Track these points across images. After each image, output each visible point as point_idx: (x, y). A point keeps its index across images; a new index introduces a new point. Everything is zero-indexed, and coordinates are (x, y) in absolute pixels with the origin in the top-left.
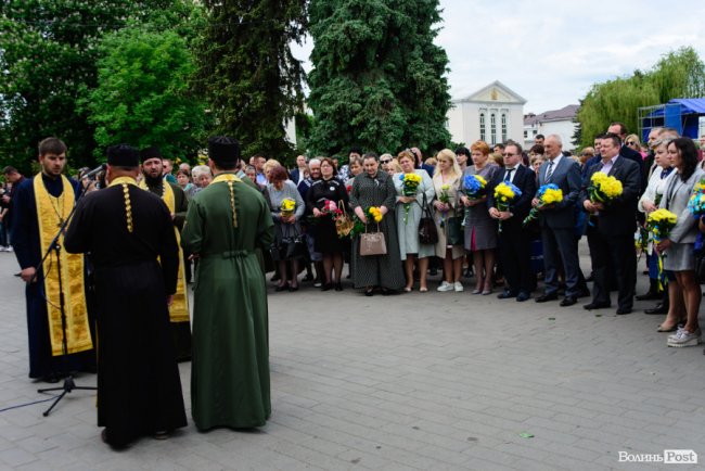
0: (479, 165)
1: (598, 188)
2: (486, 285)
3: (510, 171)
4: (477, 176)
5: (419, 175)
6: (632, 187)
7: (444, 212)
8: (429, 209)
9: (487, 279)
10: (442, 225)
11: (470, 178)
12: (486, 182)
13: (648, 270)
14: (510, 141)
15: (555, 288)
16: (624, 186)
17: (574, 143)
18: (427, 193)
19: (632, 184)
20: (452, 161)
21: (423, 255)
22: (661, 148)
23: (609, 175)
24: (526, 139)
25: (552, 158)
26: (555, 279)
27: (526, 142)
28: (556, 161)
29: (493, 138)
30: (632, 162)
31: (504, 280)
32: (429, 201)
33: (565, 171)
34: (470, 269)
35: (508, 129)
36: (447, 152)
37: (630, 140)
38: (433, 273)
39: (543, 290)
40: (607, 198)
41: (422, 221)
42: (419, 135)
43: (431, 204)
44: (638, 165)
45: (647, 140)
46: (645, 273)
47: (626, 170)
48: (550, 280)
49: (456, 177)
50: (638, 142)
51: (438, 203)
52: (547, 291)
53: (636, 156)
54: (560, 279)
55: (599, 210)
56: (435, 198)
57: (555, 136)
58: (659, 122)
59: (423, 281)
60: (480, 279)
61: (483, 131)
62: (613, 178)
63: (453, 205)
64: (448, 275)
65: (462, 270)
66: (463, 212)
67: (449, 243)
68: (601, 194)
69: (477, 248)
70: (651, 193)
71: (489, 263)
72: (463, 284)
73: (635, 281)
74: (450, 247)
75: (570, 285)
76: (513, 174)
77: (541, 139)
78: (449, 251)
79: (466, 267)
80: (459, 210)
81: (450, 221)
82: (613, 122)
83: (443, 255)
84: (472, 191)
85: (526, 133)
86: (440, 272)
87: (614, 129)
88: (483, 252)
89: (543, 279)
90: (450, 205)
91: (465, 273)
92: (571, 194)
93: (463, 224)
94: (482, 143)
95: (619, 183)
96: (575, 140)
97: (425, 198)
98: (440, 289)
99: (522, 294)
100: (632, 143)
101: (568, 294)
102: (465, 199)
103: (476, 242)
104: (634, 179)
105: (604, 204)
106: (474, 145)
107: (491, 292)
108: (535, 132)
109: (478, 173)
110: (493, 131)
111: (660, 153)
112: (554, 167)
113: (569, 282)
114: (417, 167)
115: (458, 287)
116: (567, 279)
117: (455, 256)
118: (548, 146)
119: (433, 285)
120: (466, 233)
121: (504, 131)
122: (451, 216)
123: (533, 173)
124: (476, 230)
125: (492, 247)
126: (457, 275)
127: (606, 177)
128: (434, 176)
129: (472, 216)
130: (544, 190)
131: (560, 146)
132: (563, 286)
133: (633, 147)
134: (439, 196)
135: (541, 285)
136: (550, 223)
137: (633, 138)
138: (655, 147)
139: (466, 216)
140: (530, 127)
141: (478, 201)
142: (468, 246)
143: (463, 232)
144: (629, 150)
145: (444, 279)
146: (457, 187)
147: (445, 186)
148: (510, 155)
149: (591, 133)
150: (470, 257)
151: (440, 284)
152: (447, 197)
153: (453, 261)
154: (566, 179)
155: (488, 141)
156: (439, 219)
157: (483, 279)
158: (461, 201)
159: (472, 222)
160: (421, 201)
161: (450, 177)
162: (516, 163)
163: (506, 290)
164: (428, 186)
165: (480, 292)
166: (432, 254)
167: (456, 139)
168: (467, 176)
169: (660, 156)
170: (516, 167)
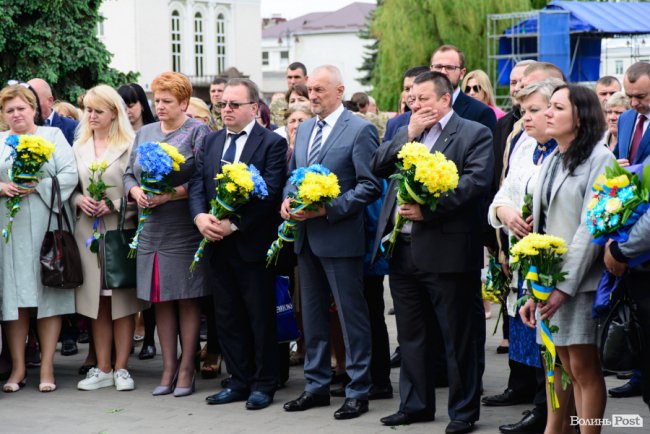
0: (170, 122)
1: (411, 177)
2: (182, 374)
3: (235, 137)
4: (165, 146)
5: (45, 140)
6: (476, 176)
7: (97, 219)
8: (64, 213)
9: (185, 363)
10: (95, 247)
11: (151, 148)
12: (182, 159)
13: (506, 343)
14: (234, 70)
15: (324, 382)
16: (461, 173)
17: (366, 81)
18: (61, 178)
19: (475, 170)
20: (114, 110)
21: (47, 310)
22: (535, 101)
23: (433, 151)
24: (266, 69)
25: (324, 114)
26: (325, 361)
27: (267, 75)
28: (332, 120)
29: (199, 63)
30: (479, 126)
31: (221, 364)
32: (65, 196)
33: (348, 141)
34: (149, 340)
35: (229, 45)
36: (105, 93)
37: (472, 83)
38: (68, 350)
39: (300, 385)
40: (429, 196)
41: (49, 235)
42: (39, 50)
43: (70, 200)
44: (489, 132)
45: (507, 82)
46: (501, 350)
47: (466, 144)
48: (314, 363)
49: (123, 146)
50: (487, 87)
51: (84, 200)
52: (309, 388)
53: (484, 114)
54: (334, 362)
55: (414, 222)
56: (79, 189)
57: (329, 68)
58: (528, 46)
59: (46, 368)
60: (169, 363)
61: (176, 48)
62: (440, 156)
63: (117, 204)
64: (103, 354)
65: (133, 344)
66: (135, 220)
67: (104, 287)
68: (417, 186)
69: (164, 297)
70: (514, 191)
71: (189, 328)
72: (134, 373)
73: (482, 368)
74: (108, 293)
75: (354, 375)
76: (241, 143)
77: (299, 71)
78: (105, 303)
79: (140, 336)
80: (129, 214)
81: (109, 237)
82: (441, 44)
83: (92, 311)
84: (153, 174)
85: (265, 55)
86: (84, 347)
87: (446, 57)
88: (176, 306)
89: (300, 363)
90: (110, 204)
91: (138, 349)
92: (360, 188)
93: (133, 245)
94: (176, 77)
95: (452, 166)
96: (364, 74)
97: (56, 187)
98: (83, 384)
99: (257, 395)
100: (475, 88)
101: (351, 393)
102: (138, 192)
103: (161, 285)
104: (482, 159)
105: (424, 208)
106: (157, 82)
107: (193, 391)
108: (285, 55)
109: (168, 139)
110: (199, 49)
111: (533, 111)
112: (326, 132)
113: (355, 367)
114: (40, 121)
115: (124, 380)
116: (349, 363)
117: (118, 312)
118: (317, 90)
119: (67, 377)
120: (140, 266)
121: (221, 50)
122: (112, 226)
123: (283, 143)
124: (162, 261)
125: (195, 293)
126: (122, 355)
127: (427, 153)
128: (75, 143)
129: (153, 230)
130: (301, 175)
131: (341, 90)
132: (342, 379)
133: (478, 97)
134: (86, 185)
135: (296, 374)
136: (317, 247)
137: (480, 77)
138: (523, 98)
139: (141, 228)
140: (274, 43)
141: (166, 197)
142: (144, 292)
143: (134, 261)
144: (471, 100)
145: (93, 361)
146: (124, 165)
147: (99, 163)
148: (235, 105)
149: (397, 63)
150: (149, 316)
151: (83, 372)
152: (102, 187)
153: (113, 324)
154: (349, 158)
155: (188, 68)
156: (86, 235)
157: (177, 362)
158: (130, 197)
159: (152, 243)
160: (47, 195)
161: (111, 145)
162: (247, 122)
163: (224, 385)
164: (62, 163)
165: (170, 391)
166: (68, 308)
167: (120, 64)
168: (143, 144)
169: (534, 116)
170: (248, 129)
